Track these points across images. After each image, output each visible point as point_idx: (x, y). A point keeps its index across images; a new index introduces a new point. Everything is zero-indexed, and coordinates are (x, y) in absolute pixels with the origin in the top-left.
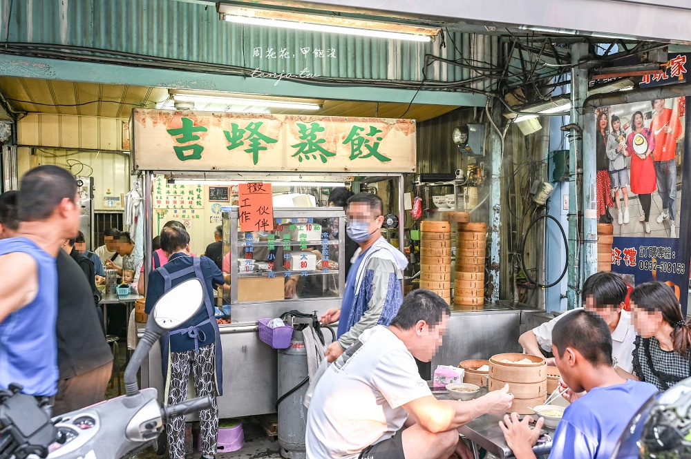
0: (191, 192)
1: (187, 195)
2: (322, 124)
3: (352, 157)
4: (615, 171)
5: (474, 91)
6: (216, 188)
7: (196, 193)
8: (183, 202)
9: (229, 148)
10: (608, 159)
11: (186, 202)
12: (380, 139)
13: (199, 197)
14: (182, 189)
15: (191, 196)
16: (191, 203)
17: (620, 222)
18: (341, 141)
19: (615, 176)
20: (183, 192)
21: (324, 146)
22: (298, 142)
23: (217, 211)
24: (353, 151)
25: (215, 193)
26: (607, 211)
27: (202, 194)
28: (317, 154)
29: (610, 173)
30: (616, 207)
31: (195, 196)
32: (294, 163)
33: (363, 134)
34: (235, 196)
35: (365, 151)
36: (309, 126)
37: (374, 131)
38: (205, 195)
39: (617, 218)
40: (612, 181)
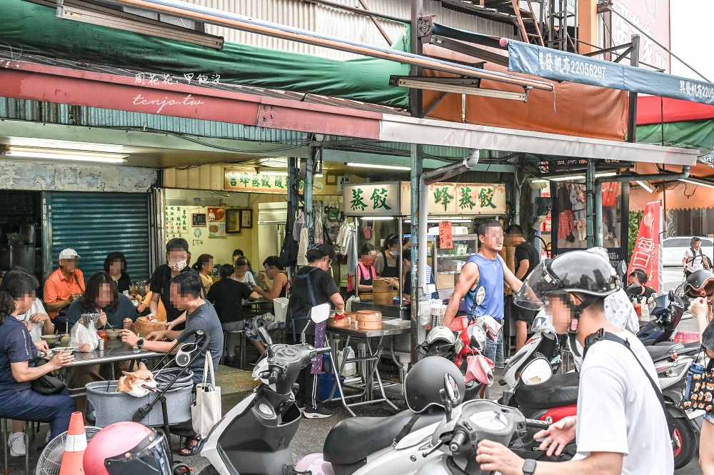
0: (178, 219)
1: (175, 221)
2: (470, 188)
3: (482, 206)
4: (576, 211)
5: (509, 163)
6: (198, 215)
7: (182, 219)
8: (172, 228)
9: (436, 202)
10: (571, 204)
11: (175, 227)
12: (492, 195)
13: (184, 223)
14: (172, 216)
15: (178, 222)
16: (178, 228)
17: (580, 240)
18: (477, 197)
19: (576, 213)
20: (173, 219)
21: (471, 200)
22: (461, 198)
23: (197, 235)
24: (482, 202)
25: (197, 219)
26: (571, 233)
27: (186, 220)
28: (469, 204)
29: (573, 212)
30: (577, 231)
31: (182, 222)
32: (460, 210)
33: (486, 193)
34: (211, 221)
35: (487, 203)
36: (465, 189)
37: (490, 191)
38: (189, 221)
39: (578, 237)
40: (574, 216)
